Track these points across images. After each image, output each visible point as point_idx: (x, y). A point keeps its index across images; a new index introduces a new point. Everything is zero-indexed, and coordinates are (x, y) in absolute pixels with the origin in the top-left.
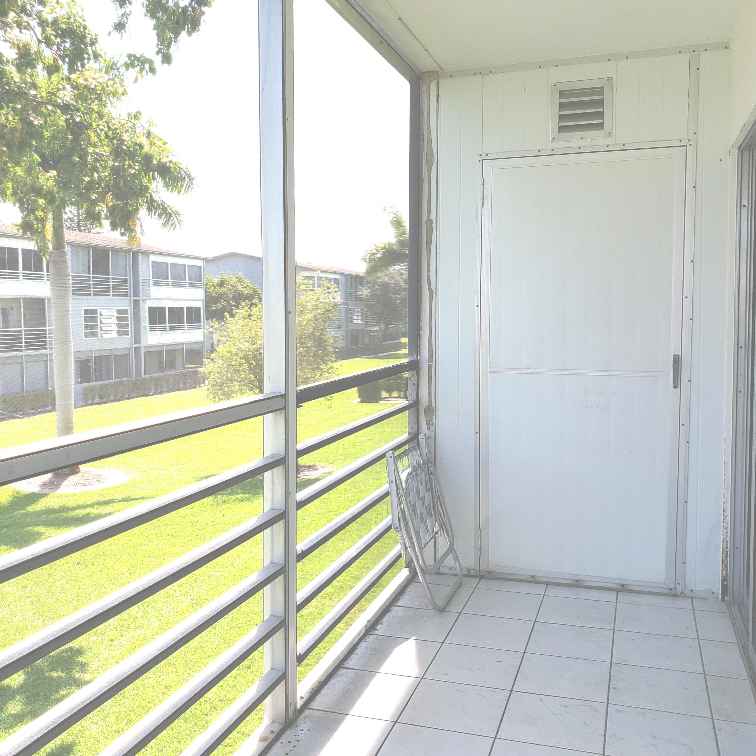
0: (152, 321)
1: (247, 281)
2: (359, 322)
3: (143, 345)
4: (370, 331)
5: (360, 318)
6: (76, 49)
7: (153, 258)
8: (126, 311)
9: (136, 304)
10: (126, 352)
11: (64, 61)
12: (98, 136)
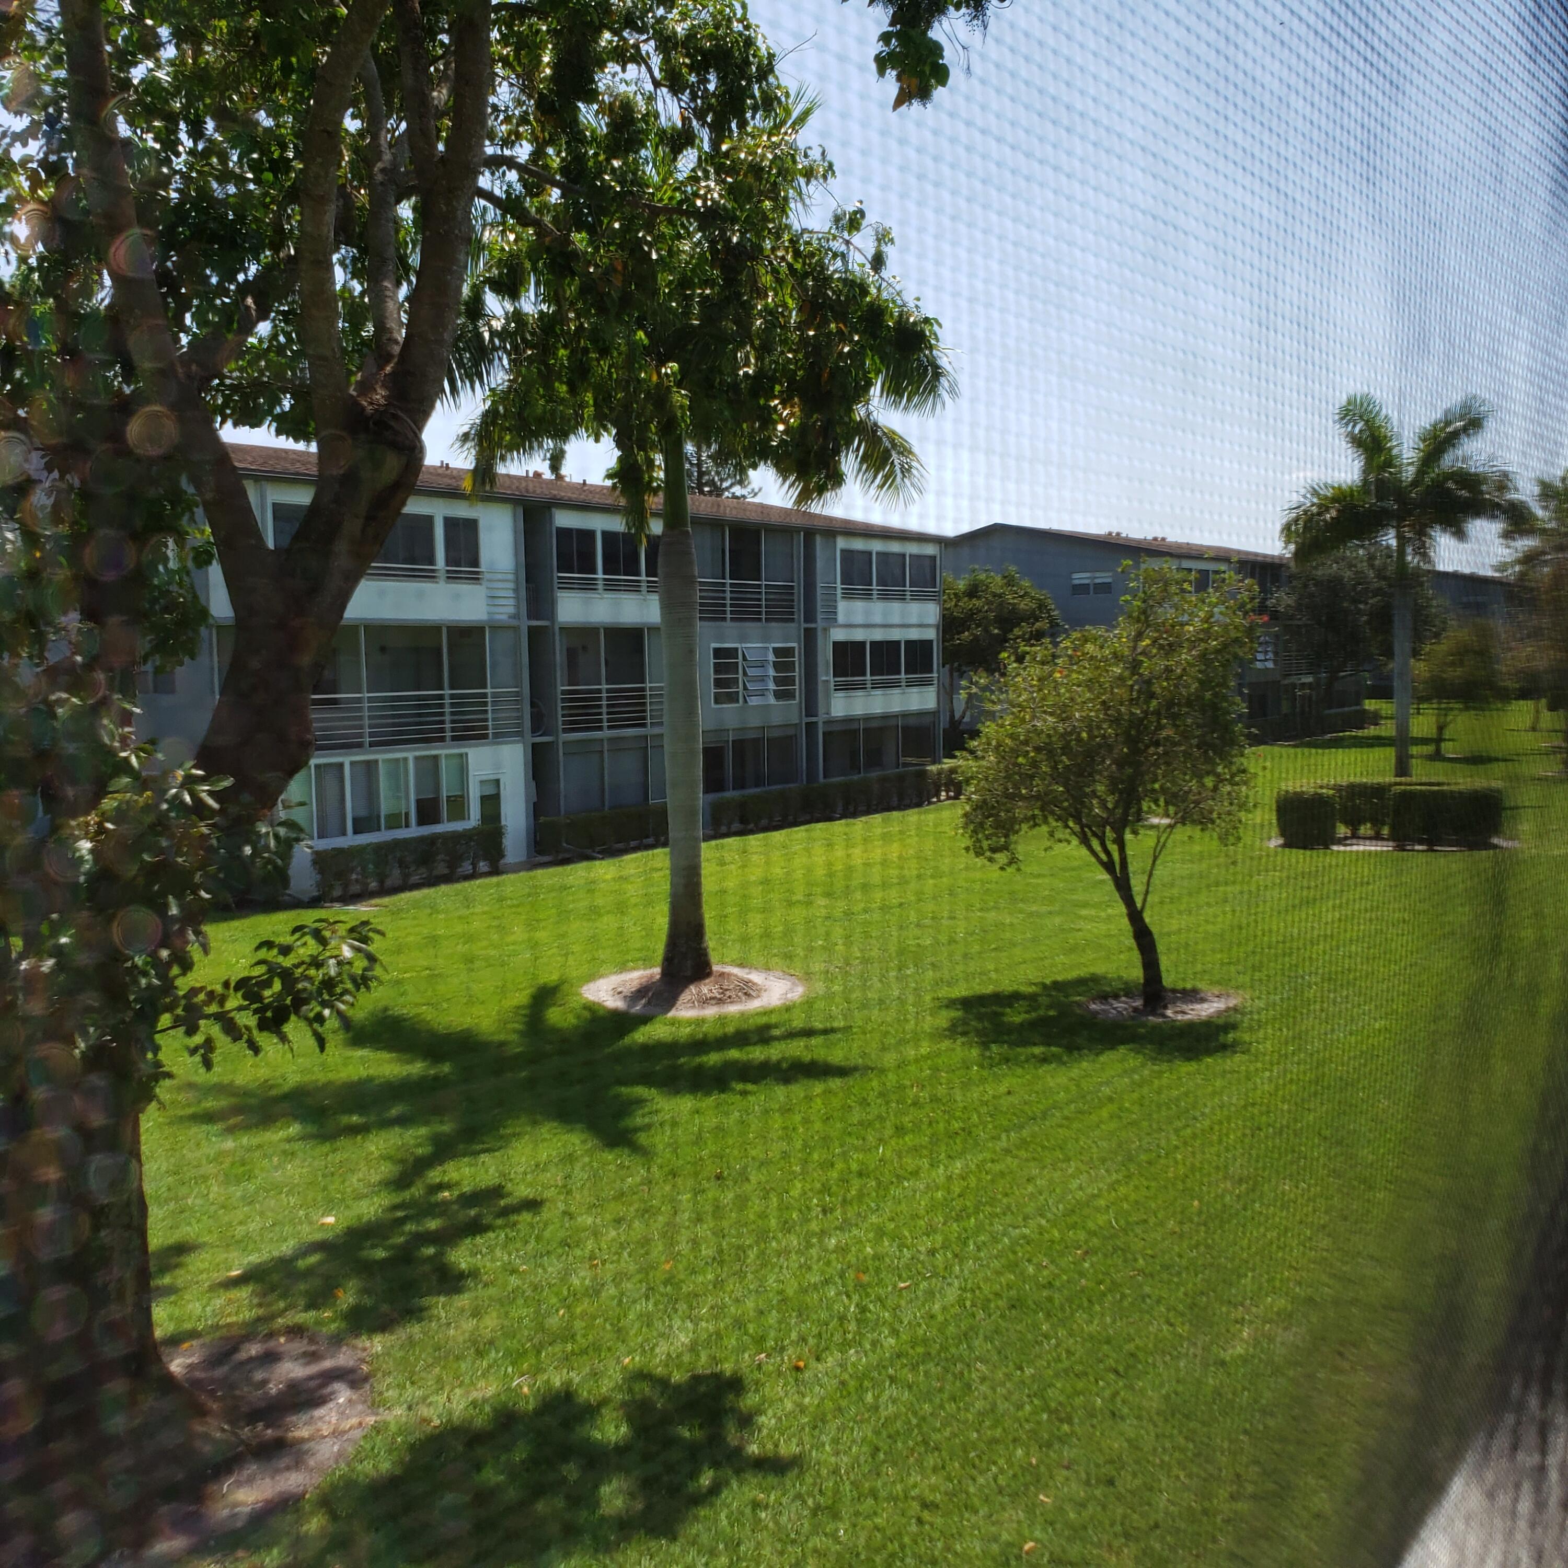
0: (839, 670)
1: (1026, 583)
2: (1270, 665)
3: (821, 719)
4: (1294, 686)
5: (1270, 655)
6: (729, 91)
7: (842, 543)
8: (788, 652)
9: (810, 638)
10: (791, 732)
11: (704, 124)
12: (775, 272)
